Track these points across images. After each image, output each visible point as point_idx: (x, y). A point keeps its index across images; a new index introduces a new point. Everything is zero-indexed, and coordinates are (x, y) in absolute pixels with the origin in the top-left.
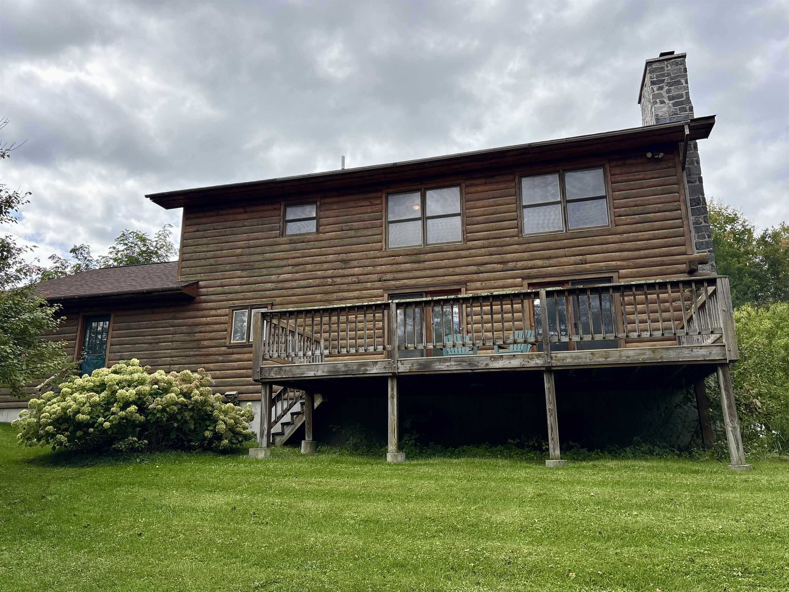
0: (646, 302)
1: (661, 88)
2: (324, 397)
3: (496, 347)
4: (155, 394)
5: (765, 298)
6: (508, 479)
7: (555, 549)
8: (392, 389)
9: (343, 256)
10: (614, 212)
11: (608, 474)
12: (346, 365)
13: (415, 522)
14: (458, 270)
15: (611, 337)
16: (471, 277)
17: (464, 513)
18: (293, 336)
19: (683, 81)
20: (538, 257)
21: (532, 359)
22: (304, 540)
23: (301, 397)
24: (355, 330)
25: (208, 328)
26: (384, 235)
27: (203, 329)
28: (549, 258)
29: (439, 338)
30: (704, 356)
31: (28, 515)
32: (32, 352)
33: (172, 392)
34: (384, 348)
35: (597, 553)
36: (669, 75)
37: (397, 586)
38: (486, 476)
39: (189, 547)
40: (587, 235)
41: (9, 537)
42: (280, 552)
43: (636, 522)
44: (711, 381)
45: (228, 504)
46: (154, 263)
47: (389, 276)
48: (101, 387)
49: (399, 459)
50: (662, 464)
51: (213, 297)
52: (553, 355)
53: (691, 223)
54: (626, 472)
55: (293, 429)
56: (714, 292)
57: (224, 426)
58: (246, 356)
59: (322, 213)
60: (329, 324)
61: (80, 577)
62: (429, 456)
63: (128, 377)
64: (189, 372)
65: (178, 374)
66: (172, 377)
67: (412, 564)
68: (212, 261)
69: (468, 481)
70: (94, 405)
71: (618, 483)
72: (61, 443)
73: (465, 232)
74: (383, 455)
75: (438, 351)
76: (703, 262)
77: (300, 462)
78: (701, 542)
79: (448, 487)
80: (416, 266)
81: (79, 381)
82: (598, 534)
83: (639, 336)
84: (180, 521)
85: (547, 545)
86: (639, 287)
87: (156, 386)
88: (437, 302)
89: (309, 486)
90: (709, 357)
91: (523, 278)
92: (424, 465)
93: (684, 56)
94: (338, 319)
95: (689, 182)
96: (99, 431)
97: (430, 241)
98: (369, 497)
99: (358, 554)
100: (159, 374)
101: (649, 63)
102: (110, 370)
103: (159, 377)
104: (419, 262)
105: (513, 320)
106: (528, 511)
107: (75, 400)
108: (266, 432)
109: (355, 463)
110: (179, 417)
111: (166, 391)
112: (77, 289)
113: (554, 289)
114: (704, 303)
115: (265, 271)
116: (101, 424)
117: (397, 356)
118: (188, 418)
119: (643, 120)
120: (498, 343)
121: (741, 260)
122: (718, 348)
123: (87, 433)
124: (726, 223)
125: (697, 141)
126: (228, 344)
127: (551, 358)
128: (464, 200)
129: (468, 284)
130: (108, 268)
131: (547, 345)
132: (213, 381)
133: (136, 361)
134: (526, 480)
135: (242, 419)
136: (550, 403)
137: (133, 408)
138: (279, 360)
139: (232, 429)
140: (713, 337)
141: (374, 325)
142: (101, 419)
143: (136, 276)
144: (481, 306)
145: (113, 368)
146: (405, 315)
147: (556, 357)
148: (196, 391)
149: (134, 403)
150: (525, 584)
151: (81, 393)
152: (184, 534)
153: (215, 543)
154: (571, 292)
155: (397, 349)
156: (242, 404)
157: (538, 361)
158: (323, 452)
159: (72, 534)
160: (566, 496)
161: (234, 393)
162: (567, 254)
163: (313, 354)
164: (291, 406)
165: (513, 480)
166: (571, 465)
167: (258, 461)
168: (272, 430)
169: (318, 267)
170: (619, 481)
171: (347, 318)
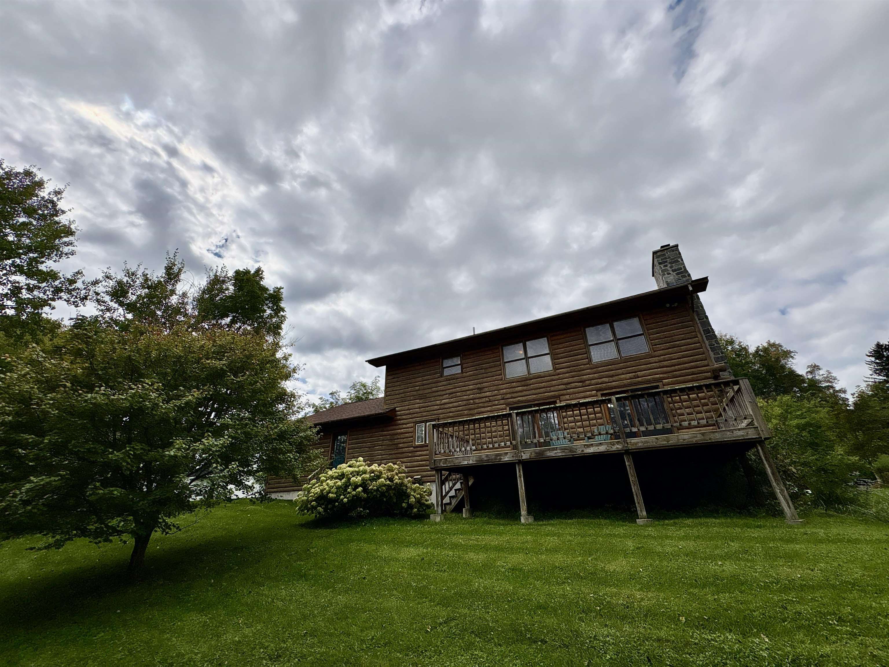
0: (690, 400)
1: (666, 266)
2: (474, 478)
3: (586, 438)
4: (372, 479)
5: (769, 393)
6: (611, 535)
7: (662, 595)
8: (519, 472)
9: (479, 386)
10: (651, 343)
11: (688, 530)
12: (487, 456)
13: (548, 570)
14: (552, 388)
15: (668, 426)
16: (562, 392)
17: (583, 563)
18: (452, 438)
19: (680, 260)
20: (605, 376)
21: (614, 445)
22: (471, 585)
23: (460, 478)
24: (491, 432)
25: (402, 436)
26: (502, 370)
27: (399, 437)
28: (612, 376)
29: (547, 434)
30: (743, 436)
31: (299, 563)
32: (304, 456)
33: (382, 478)
34: (511, 443)
35: (698, 599)
36: (669, 257)
37: (543, 626)
38: (594, 532)
39: (395, 589)
40: (635, 359)
41: (287, 579)
42: (455, 594)
43: (723, 571)
44: (751, 454)
45: (419, 555)
46: (371, 399)
47: (508, 396)
48: (342, 476)
49: (530, 521)
50: (729, 520)
51: (404, 417)
52: (629, 441)
53: (707, 345)
54: (702, 528)
55: (457, 501)
56: (739, 390)
57: (414, 500)
58: (425, 453)
59: (464, 361)
60: (474, 429)
61: (327, 611)
62: (551, 518)
63: (356, 469)
64: (392, 464)
65: (386, 466)
66: (382, 468)
67: (552, 607)
68: (403, 395)
69: (581, 537)
70: (338, 488)
71: (698, 537)
72: (319, 513)
73: (554, 364)
74: (517, 518)
75: (546, 444)
76: (723, 370)
77: (463, 524)
78: (786, 589)
79: (568, 542)
80: (525, 388)
81: (330, 473)
82: (694, 581)
83: (689, 424)
84: (389, 568)
85: (654, 591)
86: (682, 390)
87: (373, 474)
88: (543, 411)
89: (471, 542)
90: (747, 436)
91: (597, 391)
92: (548, 525)
93: (677, 246)
94: (480, 426)
95: (699, 319)
96: (341, 504)
97: (532, 372)
98: (512, 550)
99: (510, 597)
100: (375, 467)
101: (654, 253)
102: (347, 465)
103: (374, 469)
104: (527, 385)
105: (596, 419)
106: (632, 561)
107: (328, 485)
108: (440, 503)
109: (500, 524)
110: (387, 494)
111: (379, 477)
112: (330, 417)
113: (621, 395)
114: (733, 397)
115: (433, 399)
116: (342, 500)
117: (520, 448)
118: (392, 495)
119: (658, 286)
120: (588, 436)
121: (744, 368)
122: (753, 429)
123: (334, 506)
124: (727, 345)
125: (698, 294)
126: (414, 445)
127: (627, 444)
128: (550, 345)
129: (561, 397)
130: (346, 404)
131: (623, 434)
132: (406, 469)
133: (361, 459)
134: (625, 536)
135: (424, 494)
136: (632, 476)
137: (360, 489)
138: (445, 454)
139: (419, 501)
140: (746, 422)
141: (503, 428)
142: (342, 497)
143: (361, 408)
144: (573, 411)
145: (348, 464)
146: (522, 420)
147: (630, 442)
148: (396, 477)
149: (360, 486)
150: (645, 627)
151: (331, 480)
152: (391, 578)
153: (411, 586)
154: (634, 397)
155: (519, 443)
156: (424, 484)
157: (618, 446)
158: (477, 517)
159: (323, 577)
160: (659, 549)
161: (419, 477)
162: (624, 372)
163: (465, 450)
164: (454, 485)
165: (615, 535)
166: (657, 523)
167: (436, 524)
168: (444, 501)
169: (464, 393)
170: (699, 535)
171: (485, 425)
